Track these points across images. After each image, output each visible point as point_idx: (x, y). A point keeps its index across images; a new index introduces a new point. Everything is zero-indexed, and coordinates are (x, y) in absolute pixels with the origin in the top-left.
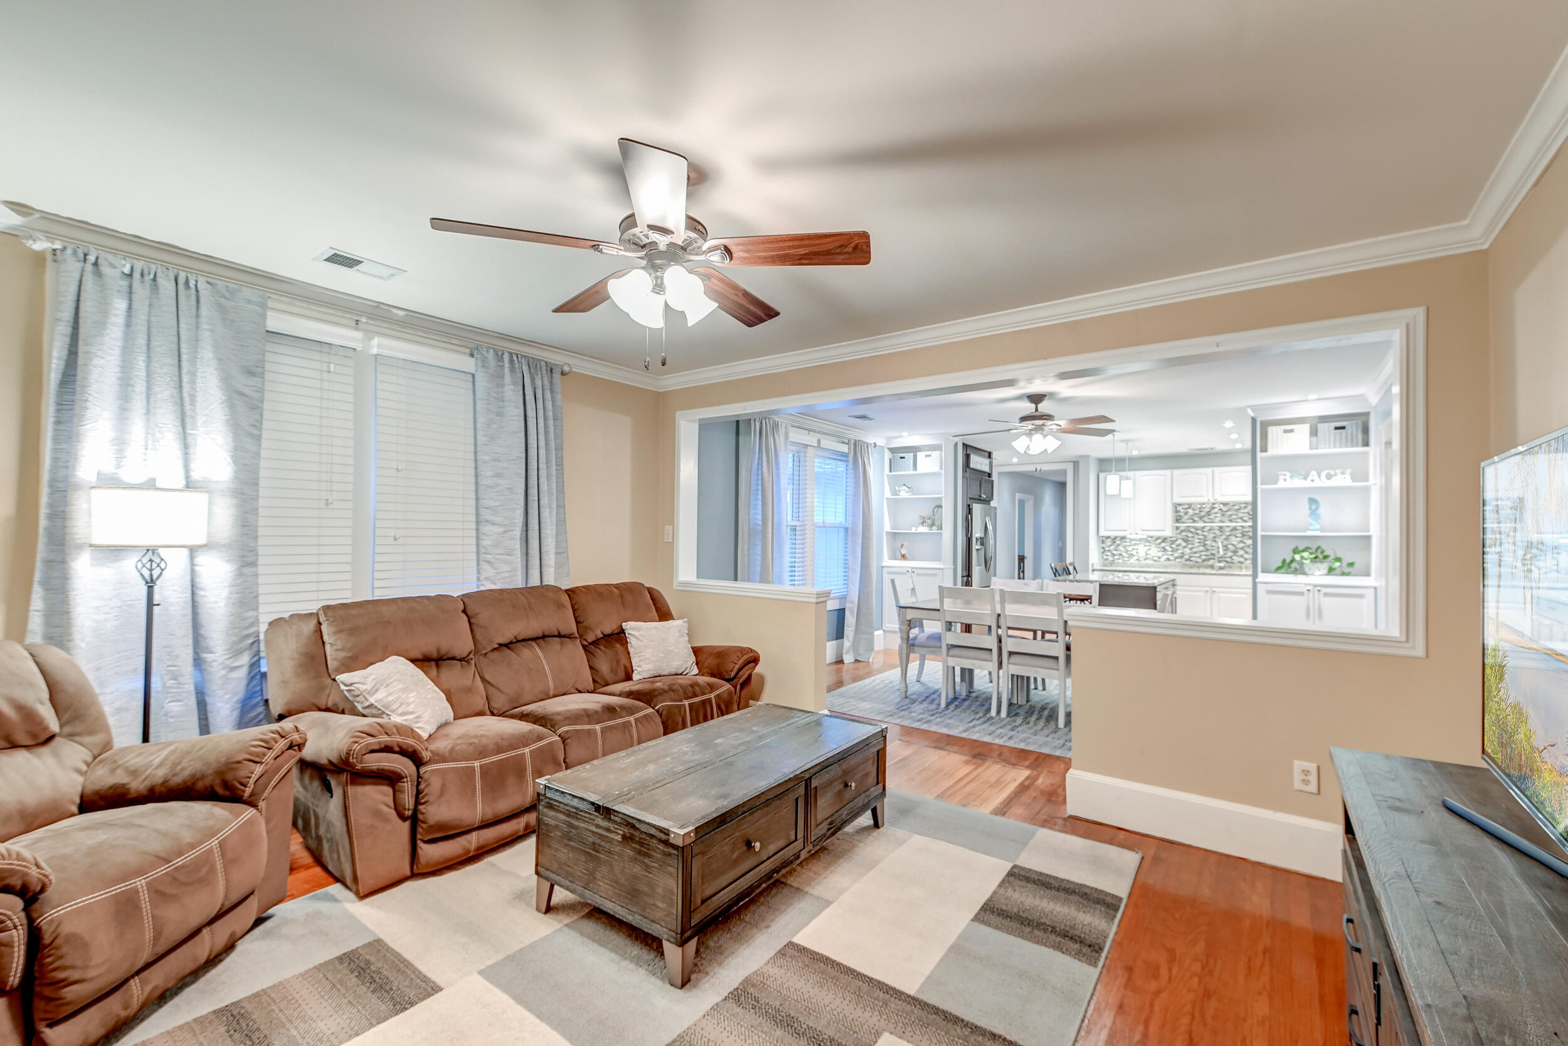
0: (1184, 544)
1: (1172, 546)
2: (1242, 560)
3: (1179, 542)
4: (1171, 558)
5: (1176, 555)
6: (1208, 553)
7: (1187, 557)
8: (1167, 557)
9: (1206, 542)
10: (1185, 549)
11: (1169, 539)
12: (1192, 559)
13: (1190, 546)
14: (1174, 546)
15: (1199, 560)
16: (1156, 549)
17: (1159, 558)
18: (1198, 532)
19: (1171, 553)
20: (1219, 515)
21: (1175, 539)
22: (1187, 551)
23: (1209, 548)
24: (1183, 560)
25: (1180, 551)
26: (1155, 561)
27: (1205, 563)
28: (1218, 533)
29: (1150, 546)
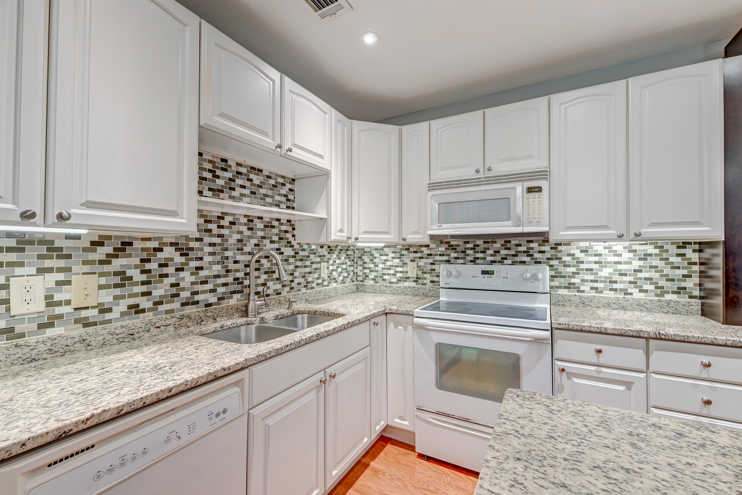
0: (179, 259)
1: (148, 266)
2: (279, 286)
3: (169, 252)
4: (145, 303)
5: (158, 292)
6: (230, 280)
7: (185, 295)
8: (132, 301)
9: (227, 254)
10: (182, 274)
11: (137, 245)
12: (197, 298)
13: (194, 264)
14: (153, 266)
15: (212, 299)
16: (94, 281)
17: (104, 310)
18: (210, 226)
19: (144, 288)
20: (247, 192)
21: (155, 244)
22: (187, 277)
23: (231, 266)
24: (176, 305)
25: (168, 281)
26: (87, 324)
27: (224, 304)
28: (244, 229)
29: (68, 270)
